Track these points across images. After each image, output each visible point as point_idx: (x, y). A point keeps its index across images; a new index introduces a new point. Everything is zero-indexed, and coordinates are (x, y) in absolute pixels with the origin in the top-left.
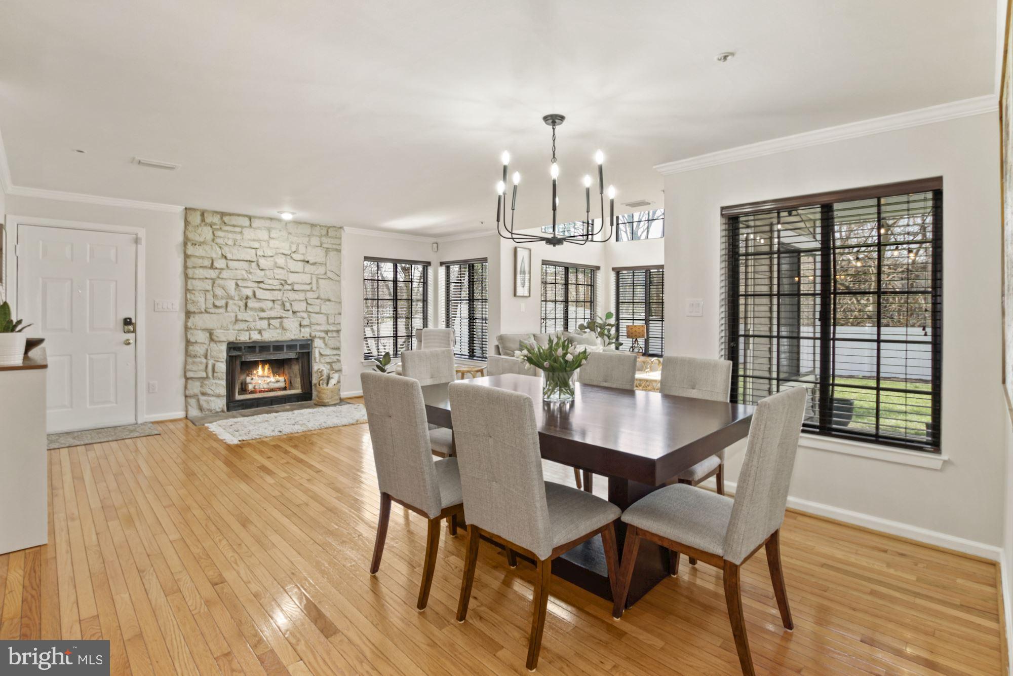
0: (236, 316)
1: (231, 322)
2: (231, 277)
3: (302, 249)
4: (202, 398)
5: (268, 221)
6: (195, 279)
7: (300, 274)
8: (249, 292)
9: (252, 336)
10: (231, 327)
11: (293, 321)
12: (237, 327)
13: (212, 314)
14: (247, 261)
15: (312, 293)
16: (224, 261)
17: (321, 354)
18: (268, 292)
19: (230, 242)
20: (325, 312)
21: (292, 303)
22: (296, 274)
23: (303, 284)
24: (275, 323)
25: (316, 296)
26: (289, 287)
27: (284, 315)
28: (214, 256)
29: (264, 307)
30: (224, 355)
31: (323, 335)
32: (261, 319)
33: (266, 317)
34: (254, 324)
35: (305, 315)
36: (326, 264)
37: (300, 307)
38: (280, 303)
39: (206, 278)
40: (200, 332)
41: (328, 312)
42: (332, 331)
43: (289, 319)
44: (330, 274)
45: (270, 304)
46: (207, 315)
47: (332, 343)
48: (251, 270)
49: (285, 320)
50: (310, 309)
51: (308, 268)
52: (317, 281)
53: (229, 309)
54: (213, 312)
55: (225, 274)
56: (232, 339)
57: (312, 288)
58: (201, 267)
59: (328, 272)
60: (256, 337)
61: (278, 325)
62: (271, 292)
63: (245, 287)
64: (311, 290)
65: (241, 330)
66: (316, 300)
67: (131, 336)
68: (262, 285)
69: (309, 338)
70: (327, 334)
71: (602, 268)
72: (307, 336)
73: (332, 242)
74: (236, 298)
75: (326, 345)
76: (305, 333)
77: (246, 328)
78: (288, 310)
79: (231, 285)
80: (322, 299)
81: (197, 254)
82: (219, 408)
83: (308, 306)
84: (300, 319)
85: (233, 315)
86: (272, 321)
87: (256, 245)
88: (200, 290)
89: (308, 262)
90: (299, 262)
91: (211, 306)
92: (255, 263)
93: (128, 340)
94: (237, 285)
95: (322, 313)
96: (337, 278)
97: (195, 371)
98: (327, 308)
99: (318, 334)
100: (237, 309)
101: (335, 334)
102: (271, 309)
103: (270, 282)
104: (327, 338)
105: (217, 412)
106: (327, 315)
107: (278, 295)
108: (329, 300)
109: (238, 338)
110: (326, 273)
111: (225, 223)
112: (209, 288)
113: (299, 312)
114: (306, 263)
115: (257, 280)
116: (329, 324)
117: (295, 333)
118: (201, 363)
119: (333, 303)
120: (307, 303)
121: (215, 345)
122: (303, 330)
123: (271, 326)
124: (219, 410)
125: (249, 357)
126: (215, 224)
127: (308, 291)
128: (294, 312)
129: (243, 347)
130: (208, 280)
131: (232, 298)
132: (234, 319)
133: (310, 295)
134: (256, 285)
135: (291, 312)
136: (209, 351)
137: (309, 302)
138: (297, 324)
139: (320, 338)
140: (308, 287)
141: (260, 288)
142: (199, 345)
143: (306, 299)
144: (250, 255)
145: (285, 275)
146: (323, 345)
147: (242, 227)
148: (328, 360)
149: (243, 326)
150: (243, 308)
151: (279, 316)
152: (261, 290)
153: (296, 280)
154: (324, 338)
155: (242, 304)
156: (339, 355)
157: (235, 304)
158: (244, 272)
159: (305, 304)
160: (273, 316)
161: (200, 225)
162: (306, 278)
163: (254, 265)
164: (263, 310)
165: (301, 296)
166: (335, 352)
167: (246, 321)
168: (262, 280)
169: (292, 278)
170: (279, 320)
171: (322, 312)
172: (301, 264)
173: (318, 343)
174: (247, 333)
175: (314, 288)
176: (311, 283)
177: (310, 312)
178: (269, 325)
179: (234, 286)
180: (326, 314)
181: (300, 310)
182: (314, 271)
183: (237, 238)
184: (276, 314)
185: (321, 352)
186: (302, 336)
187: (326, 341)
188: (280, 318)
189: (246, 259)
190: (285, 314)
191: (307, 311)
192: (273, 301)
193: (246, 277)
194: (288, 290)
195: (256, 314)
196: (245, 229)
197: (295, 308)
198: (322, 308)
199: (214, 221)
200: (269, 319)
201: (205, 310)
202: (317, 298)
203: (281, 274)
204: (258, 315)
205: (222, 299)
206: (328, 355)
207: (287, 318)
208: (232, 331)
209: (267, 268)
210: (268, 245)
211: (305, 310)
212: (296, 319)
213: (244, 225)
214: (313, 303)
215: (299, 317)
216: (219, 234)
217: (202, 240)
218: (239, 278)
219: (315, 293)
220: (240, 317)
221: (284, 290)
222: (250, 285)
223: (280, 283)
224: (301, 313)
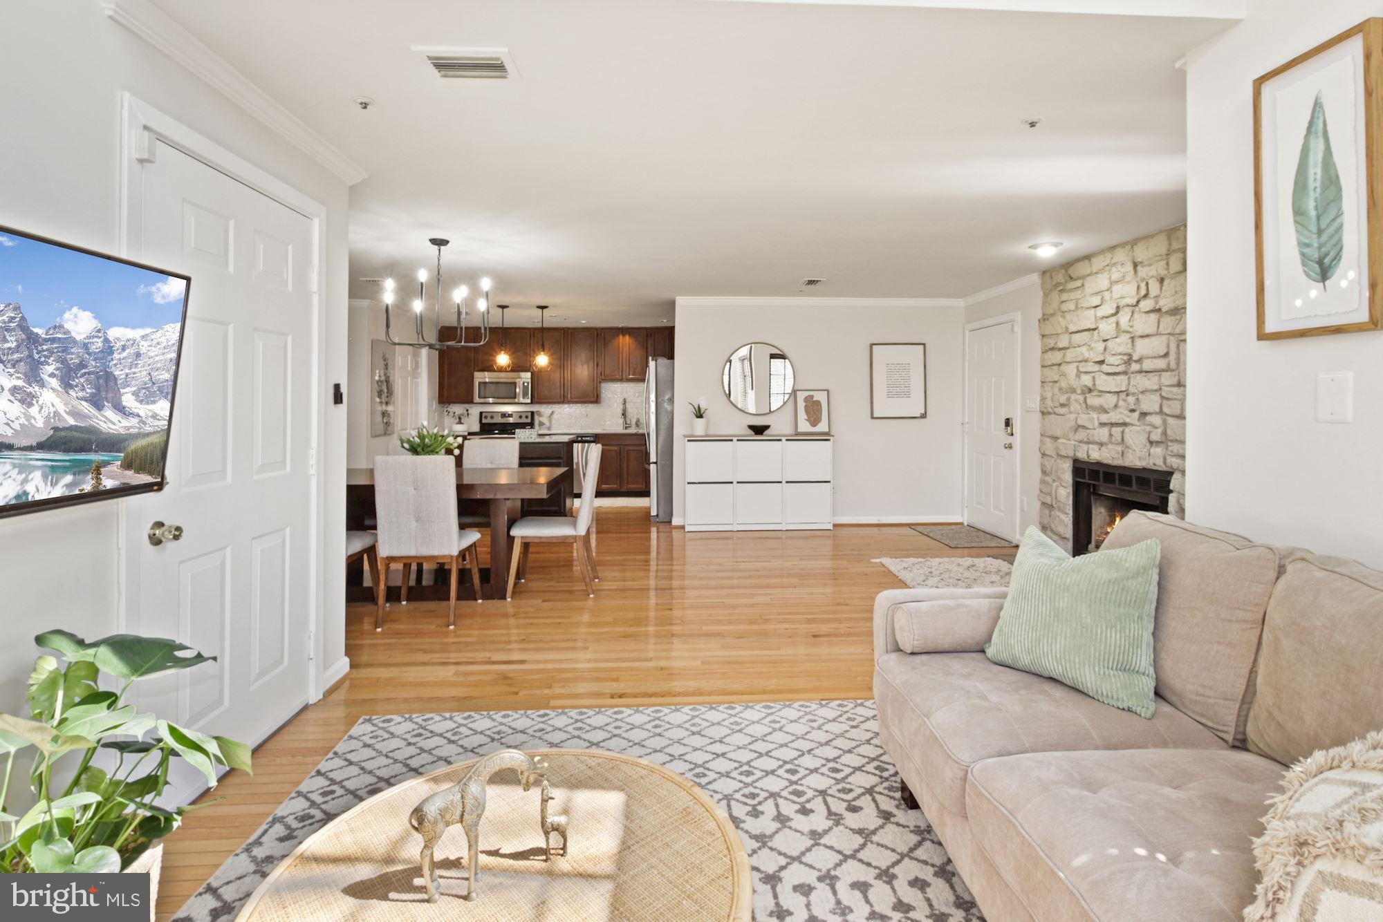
0: (1076, 418)
1: (1071, 428)
2: (1074, 360)
3: (1154, 288)
5: (1110, 254)
7: (1153, 339)
8: (1086, 380)
9: (1090, 452)
10: (1071, 435)
11: (1138, 432)
12: (1077, 437)
13: (1057, 415)
14: (1089, 330)
15: (1169, 373)
16: (1067, 335)
18: (1112, 377)
19: (1072, 305)
21: (1141, 396)
22: (1147, 340)
23: (1155, 357)
24: (1116, 431)
25: (1175, 381)
26: (1137, 367)
27: (1128, 420)
28: (1059, 330)
29: (1106, 406)
30: (1068, 477)
32: (1103, 425)
33: (1106, 422)
34: (1093, 432)
35: (1156, 420)
37: (1150, 403)
38: (1123, 396)
39: (1053, 365)
40: (1048, 439)
43: (1134, 427)
45: (1112, 399)
46: (1053, 416)
48: (1093, 345)
49: (1127, 430)
50: (1164, 409)
51: (1165, 324)
53: (1072, 408)
54: (1059, 413)
55: (1070, 355)
56: (1071, 454)
57: (1169, 364)
61: (1120, 437)
62: (1115, 377)
63: (1086, 373)
64: (1168, 369)
65: (1080, 442)
66: (1174, 389)
67: (1012, 439)
68: (1105, 368)
69: (1164, 468)
72: (1159, 462)
74: (1079, 392)
76: (1155, 457)
77: (1085, 440)
79: (1071, 370)
83: (1164, 402)
84: (1148, 428)
85: (1073, 416)
87: (1097, 300)
88: (1049, 382)
89: (1159, 310)
90: (1152, 315)
91: (1057, 405)
92: (1097, 331)
93: (1010, 444)
94: (1079, 370)
97: (1045, 494)
99: (1177, 462)
100: (1078, 408)
102: (1116, 406)
103: (1113, 360)
107: (1120, 383)
109: (1076, 454)
111: (1071, 277)
112: (1056, 378)
113: (1150, 414)
114: (1162, 314)
115: (1097, 360)
117: (1140, 454)
118: (1048, 484)
120: (1161, 395)
121: (1059, 462)
122: (1153, 450)
123: (1113, 438)
125: (1101, 489)
126: (1060, 282)
127: (1162, 371)
128: (1144, 414)
129: (1086, 470)
130: (1054, 367)
131: (1074, 391)
132: (1074, 424)
133: (1166, 379)
134: (1096, 368)
135: (1136, 415)
136: (1055, 468)
137: (1164, 393)
138: (1143, 439)
140: (1161, 364)
141: (1103, 372)
142: (1047, 459)
143: (1160, 389)
147: (1084, 276)
149: (1082, 435)
150: (1084, 406)
151: (1121, 421)
152: (1104, 377)
155: (1081, 398)
157: (1076, 400)
158: (1085, 349)
159: (1155, 398)
160: (1114, 421)
161: (1050, 288)
162: (1159, 346)
163: (1095, 333)
164: (1106, 411)
165: (1149, 382)
167: (1084, 428)
168: (1102, 359)
169: (1142, 348)
170: (1120, 429)
172: (1153, 317)
173: (1175, 479)
175: (1173, 365)
176: (1166, 355)
177: (1166, 414)
179: (1075, 371)
181: (1151, 411)
182: (1174, 328)
183: (1079, 297)
184: (1118, 417)
186: (1151, 462)
188: (1125, 424)
189: (1086, 328)
190: (1128, 417)
191: (1161, 412)
192: (1118, 393)
193: (1087, 355)
194: (1136, 373)
195: (1096, 416)
196: (1088, 278)
197: (1145, 407)
199: (1058, 279)
200: (1112, 425)
201: (1053, 410)
203: (1123, 344)
204: (1098, 420)
205: (1066, 393)
207: (1132, 425)
208: (1073, 442)
209: (1108, 337)
210: (1111, 297)
211: (1158, 410)
212: (1143, 427)
213: (1086, 273)
214: (1170, 396)
215: (1148, 425)
216: (1065, 296)
217: (1052, 312)
218: (1080, 359)
219: (1174, 373)
220: (1080, 422)
221: (1132, 373)
222: (1090, 369)
223: (1123, 362)
224: (1154, 416)
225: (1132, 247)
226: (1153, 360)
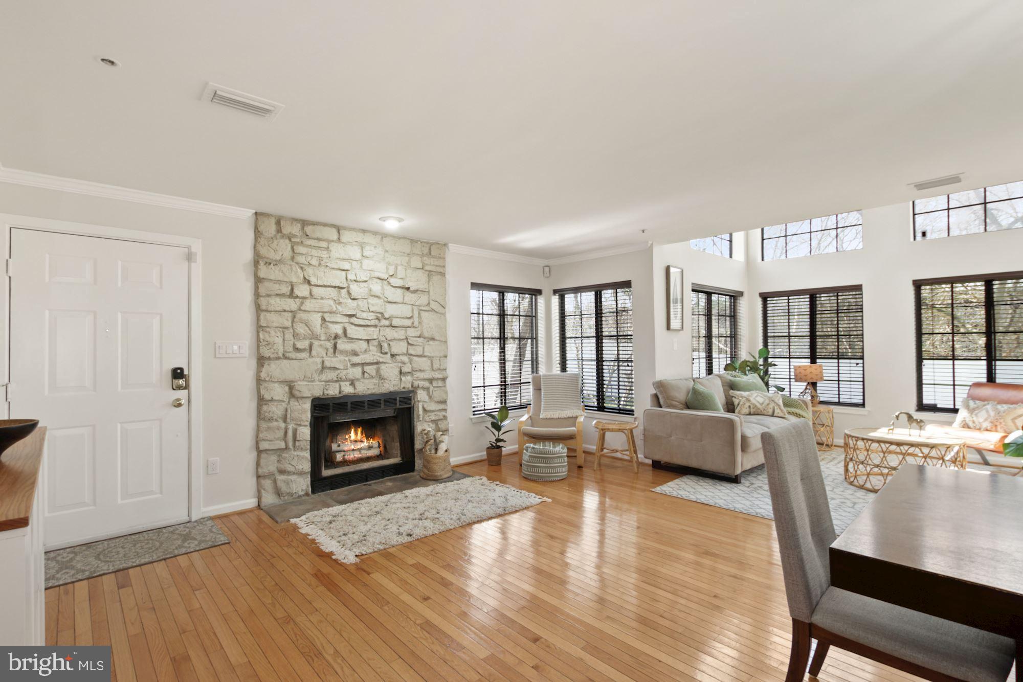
0: (323, 362)
1: (316, 371)
2: (316, 310)
3: (401, 272)
4: (281, 478)
5: (361, 235)
6: (270, 312)
7: (400, 305)
8: (337, 329)
9: (343, 388)
10: (316, 377)
11: (392, 367)
12: (324, 377)
13: (292, 359)
14: (335, 287)
15: (413, 329)
16: (307, 287)
17: (425, 410)
18: (362, 329)
19: (314, 262)
20: (429, 355)
21: (391, 343)
22: (394, 305)
23: (403, 318)
24: (370, 370)
25: (418, 334)
26: (387, 323)
27: (381, 360)
28: (294, 280)
29: (357, 349)
30: (307, 416)
31: (427, 384)
32: (354, 365)
33: (360, 362)
34: (345, 372)
35: (405, 359)
36: (428, 292)
37: (399, 348)
38: (375, 343)
39: (285, 311)
40: (276, 385)
41: (432, 355)
42: (438, 379)
43: (387, 365)
44: (434, 305)
45: (364, 345)
46: (285, 361)
47: (437, 395)
48: (341, 300)
49: (383, 367)
50: (411, 351)
51: (409, 297)
52: (419, 314)
53: (314, 353)
54: (294, 357)
55: (309, 305)
56: (318, 393)
57: (413, 323)
58: (277, 295)
59: (431, 302)
60: (348, 389)
61: (374, 373)
62: (365, 328)
63: (333, 322)
64: (413, 326)
65: (329, 381)
66: (418, 339)
67: (182, 394)
68: (354, 320)
69: (411, 389)
70: (431, 383)
71: (746, 294)
72: (409, 386)
73: (436, 263)
74: (323, 338)
75: (430, 397)
76: (406, 383)
77: (336, 379)
78: (386, 353)
79: (316, 319)
80: (425, 338)
81: (272, 277)
82: (302, 490)
83: (409, 347)
84: (400, 365)
85: (319, 360)
86: (367, 368)
87: (346, 266)
88: (277, 327)
89: (408, 289)
90: (399, 290)
91: (291, 349)
92: (345, 290)
93: (178, 400)
94: (323, 319)
95: (425, 356)
96: (440, 309)
97: (271, 441)
98: (431, 349)
99: (421, 383)
100: (323, 353)
101: (440, 384)
102: (366, 351)
103: (364, 315)
104: (431, 388)
105: (300, 496)
106: (431, 358)
107: (373, 333)
108: (433, 339)
109: (326, 392)
110: (429, 304)
111: (307, 235)
112: (289, 324)
113: (399, 355)
114: (405, 291)
115: (348, 313)
116: (433, 370)
117: (393, 382)
118: (278, 428)
119: (437, 343)
120: (408, 342)
121: (296, 404)
122: (403, 379)
123: (366, 374)
124: (301, 493)
125: (338, 418)
126: (295, 236)
127: (409, 327)
128: (393, 356)
129: (331, 404)
130: (286, 314)
131: (317, 338)
132: (320, 366)
133: (411, 332)
134: (346, 319)
135: (389, 355)
136: (289, 411)
137: (410, 342)
138: (397, 372)
139: (423, 388)
140: (408, 322)
141: (352, 324)
142: (276, 403)
143: (407, 338)
144: (338, 279)
145: (381, 306)
146: (426, 398)
147: (329, 241)
148: (433, 418)
149: (332, 375)
150: (331, 351)
151: (375, 361)
152: (353, 327)
153: (395, 313)
154: (427, 389)
155: (329, 345)
156: (445, 410)
157: (321, 345)
158: (332, 302)
159: (405, 344)
160: (368, 361)
161: (275, 236)
162: (406, 310)
163: (344, 292)
164: (355, 354)
165: (400, 334)
166: (441, 406)
167: (335, 368)
168: (354, 313)
169: (390, 310)
170: (375, 367)
171: (426, 354)
172: (399, 291)
173: (421, 395)
174: (337, 385)
175: (416, 324)
176: (411, 317)
177: (411, 355)
178: (364, 373)
179: (320, 321)
180: (429, 357)
181: (400, 352)
182: (415, 302)
183: (323, 256)
184: (372, 358)
185: (425, 406)
186: (402, 386)
187: (431, 392)
188: (377, 363)
189: (334, 285)
190: (382, 358)
191: (408, 354)
192: (368, 341)
193: (334, 308)
194: (385, 326)
195: (347, 359)
196: (333, 243)
197: (395, 350)
198: (426, 349)
199: (293, 232)
200: (363, 364)
201: (283, 355)
202: (419, 337)
203: (377, 305)
204: (349, 361)
205: (304, 338)
206: (433, 411)
207: (385, 363)
208: (318, 383)
209: (359, 297)
210: (361, 267)
211: (406, 352)
212: (396, 364)
213: (331, 239)
214: (415, 343)
215: (399, 362)
216: (300, 249)
217: (278, 258)
218: (325, 310)
219: (417, 329)
220: (327, 364)
221: (381, 327)
222: (339, 320)
223: (375, 317)
224: (401, 356)
225: (382, 237)
226: (402, 320)
